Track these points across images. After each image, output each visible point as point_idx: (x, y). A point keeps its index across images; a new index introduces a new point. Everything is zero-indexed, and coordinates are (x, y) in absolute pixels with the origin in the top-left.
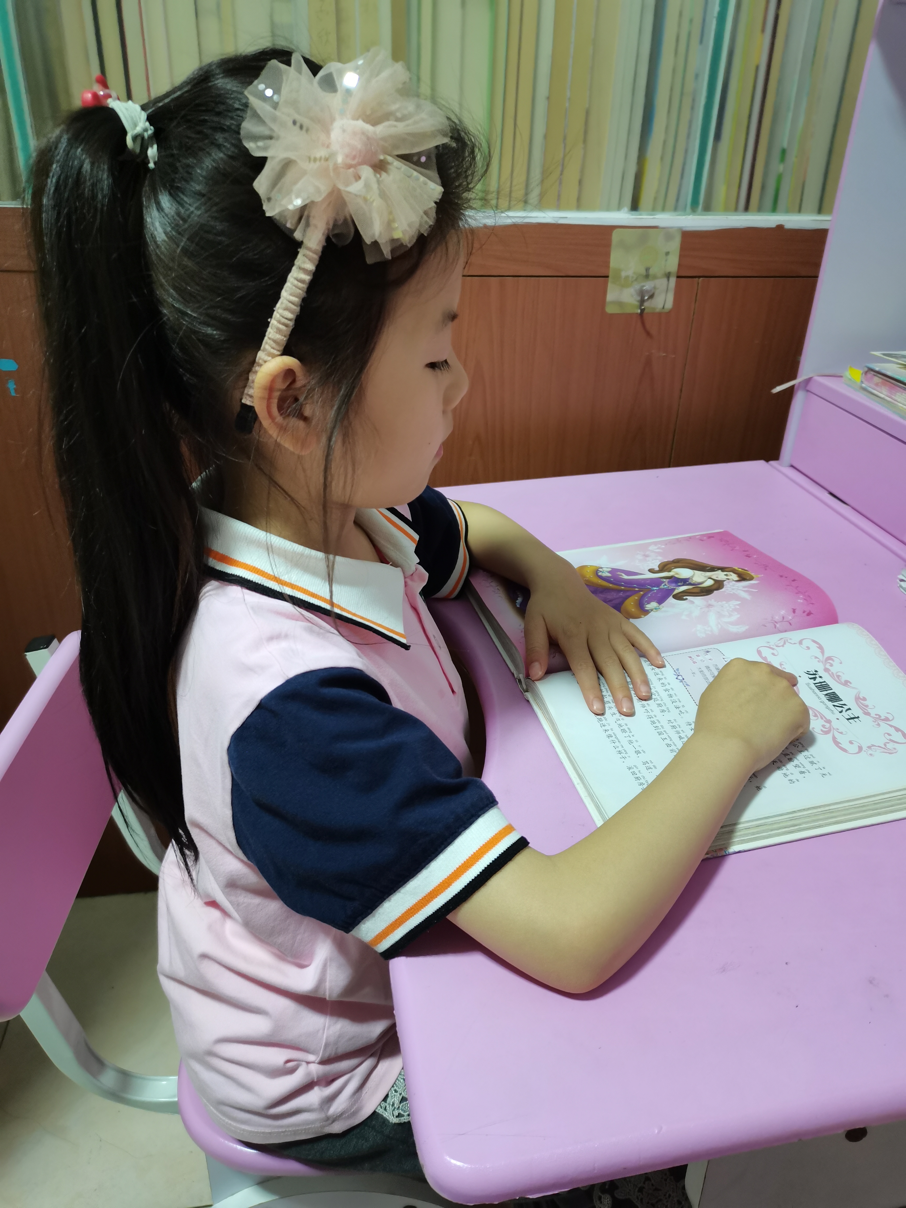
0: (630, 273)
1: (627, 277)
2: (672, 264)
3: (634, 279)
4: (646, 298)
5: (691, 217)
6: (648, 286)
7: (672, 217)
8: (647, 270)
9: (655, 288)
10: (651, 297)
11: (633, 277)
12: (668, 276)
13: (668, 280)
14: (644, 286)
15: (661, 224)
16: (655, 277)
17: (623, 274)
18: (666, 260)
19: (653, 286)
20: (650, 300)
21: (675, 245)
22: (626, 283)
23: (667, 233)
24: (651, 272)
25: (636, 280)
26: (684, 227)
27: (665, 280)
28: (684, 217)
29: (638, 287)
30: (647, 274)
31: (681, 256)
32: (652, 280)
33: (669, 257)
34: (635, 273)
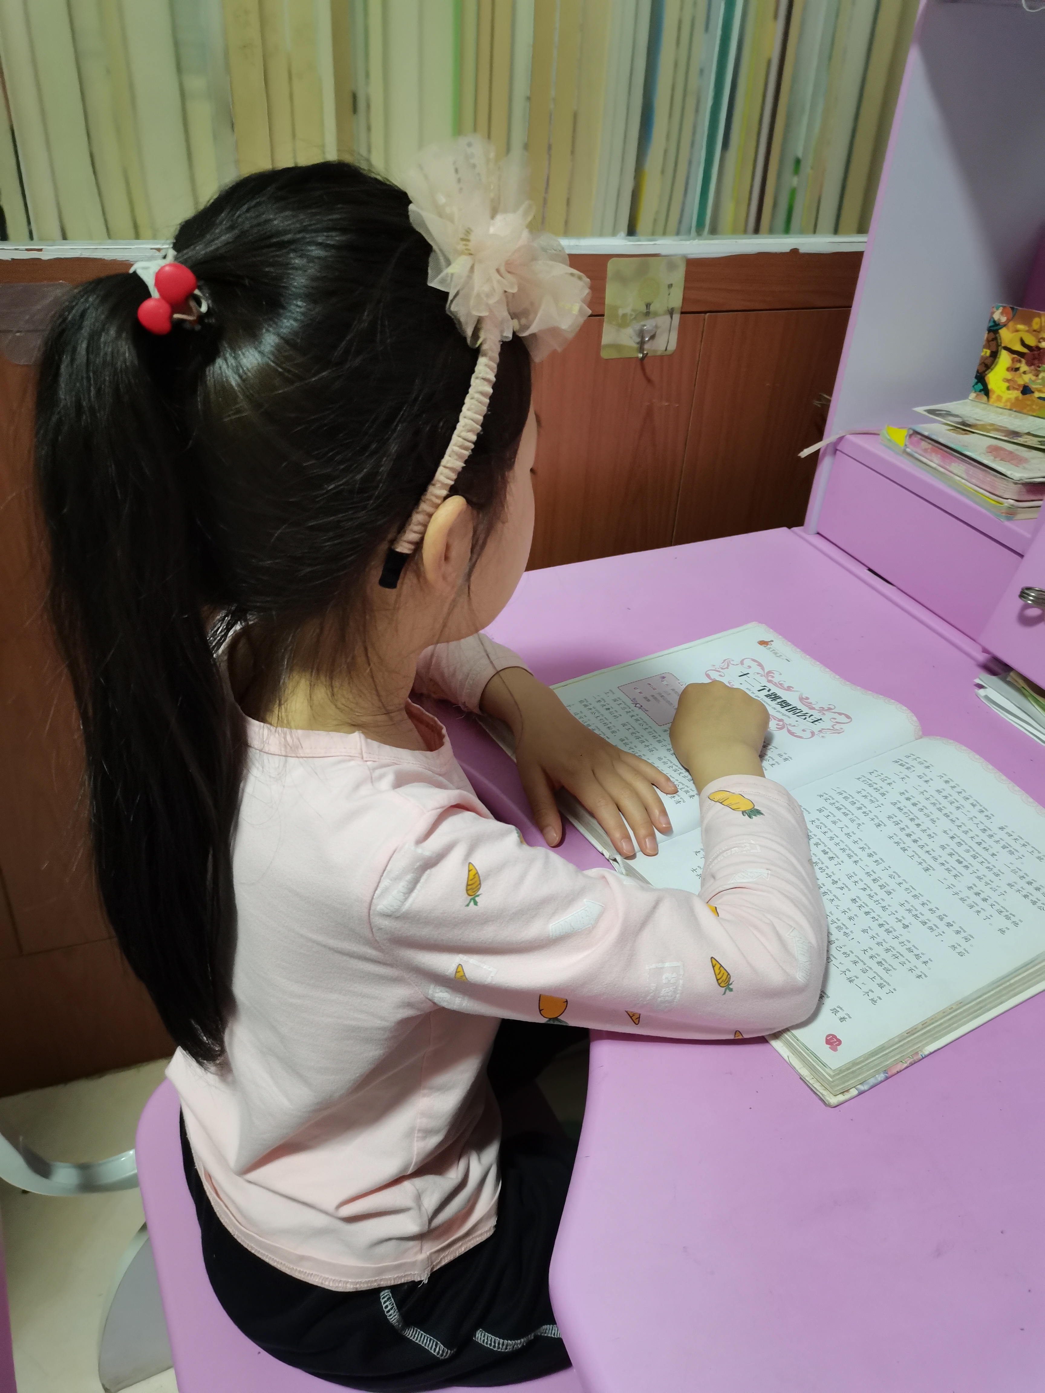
0: (628, 310)
1: (624, 316)
2: (676, 299)
3: (634, 317)
4: (647, 339)
5: (696, 242)
6: (649, 325)
7: (675, 243)
8: (648, 306)
9: (656, 327)
10: (653, 337)
11: (631, 315)
12: (671, 312)
13: (672, 318)
14: (645, 325)
15: (663, 252)
16: (656, 315)
17: (621, 312)
18: (669, 294)
19: (654, 325)
20: (651, 341)
21: (678, 277)
22: (623, 322)
23: (669, 261)
24: (652, 308)
25: (635, 318)
26: (689, 254)
27: (668, 317)
28: (688, 242)
29: (637, 327)
30: (648, 311)
31: (686, 288)
32: (654, 318)
33: (673, 289)
34: (633, 310)
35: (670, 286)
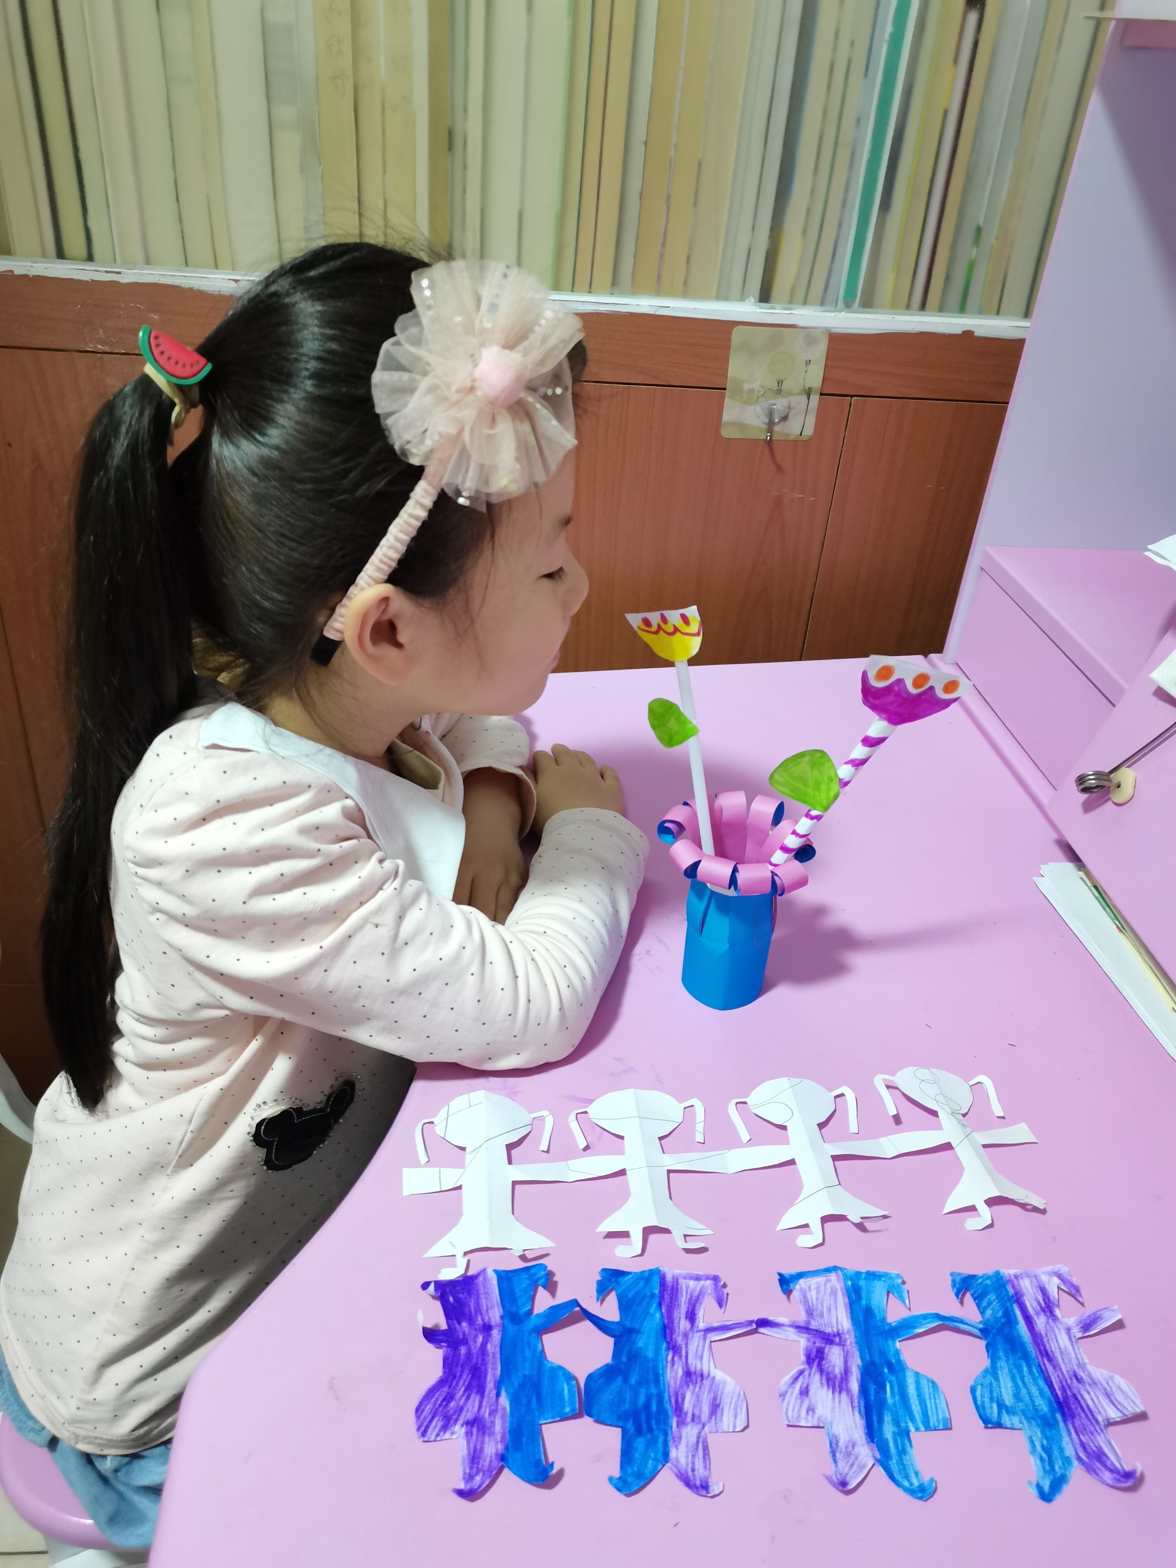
0: (756, 385)
1: (751, 391)
2: (815, 377)
3: (762, 393)
4: (777, 420)
5: (843, 315)
6: (780, 404)
7: (816, 313)
8: (780, 382)
9: (789, 407)
10: (785, 418)
11: (759, 392)
12: (808, 392)
13: (809, 399)
14: (775, 405)
15: (801, 323)
16: (790, 393)
17: (746, 387)
18: (807, 371)
19: (787, 404)
20: (782, 424)
21: (819, 352)
22: (749, 399)
23: (808, 334)
24: (785, 386)
25: (763, 396)
26: (833, 328)
27: (805, 397)
28: (833, 314)
29: (766, 405)
30: (779, 388)
31: (827, 366)
32: (786, 397)
33: (811, 367)
34: (761, 386)
35: (808, 362)
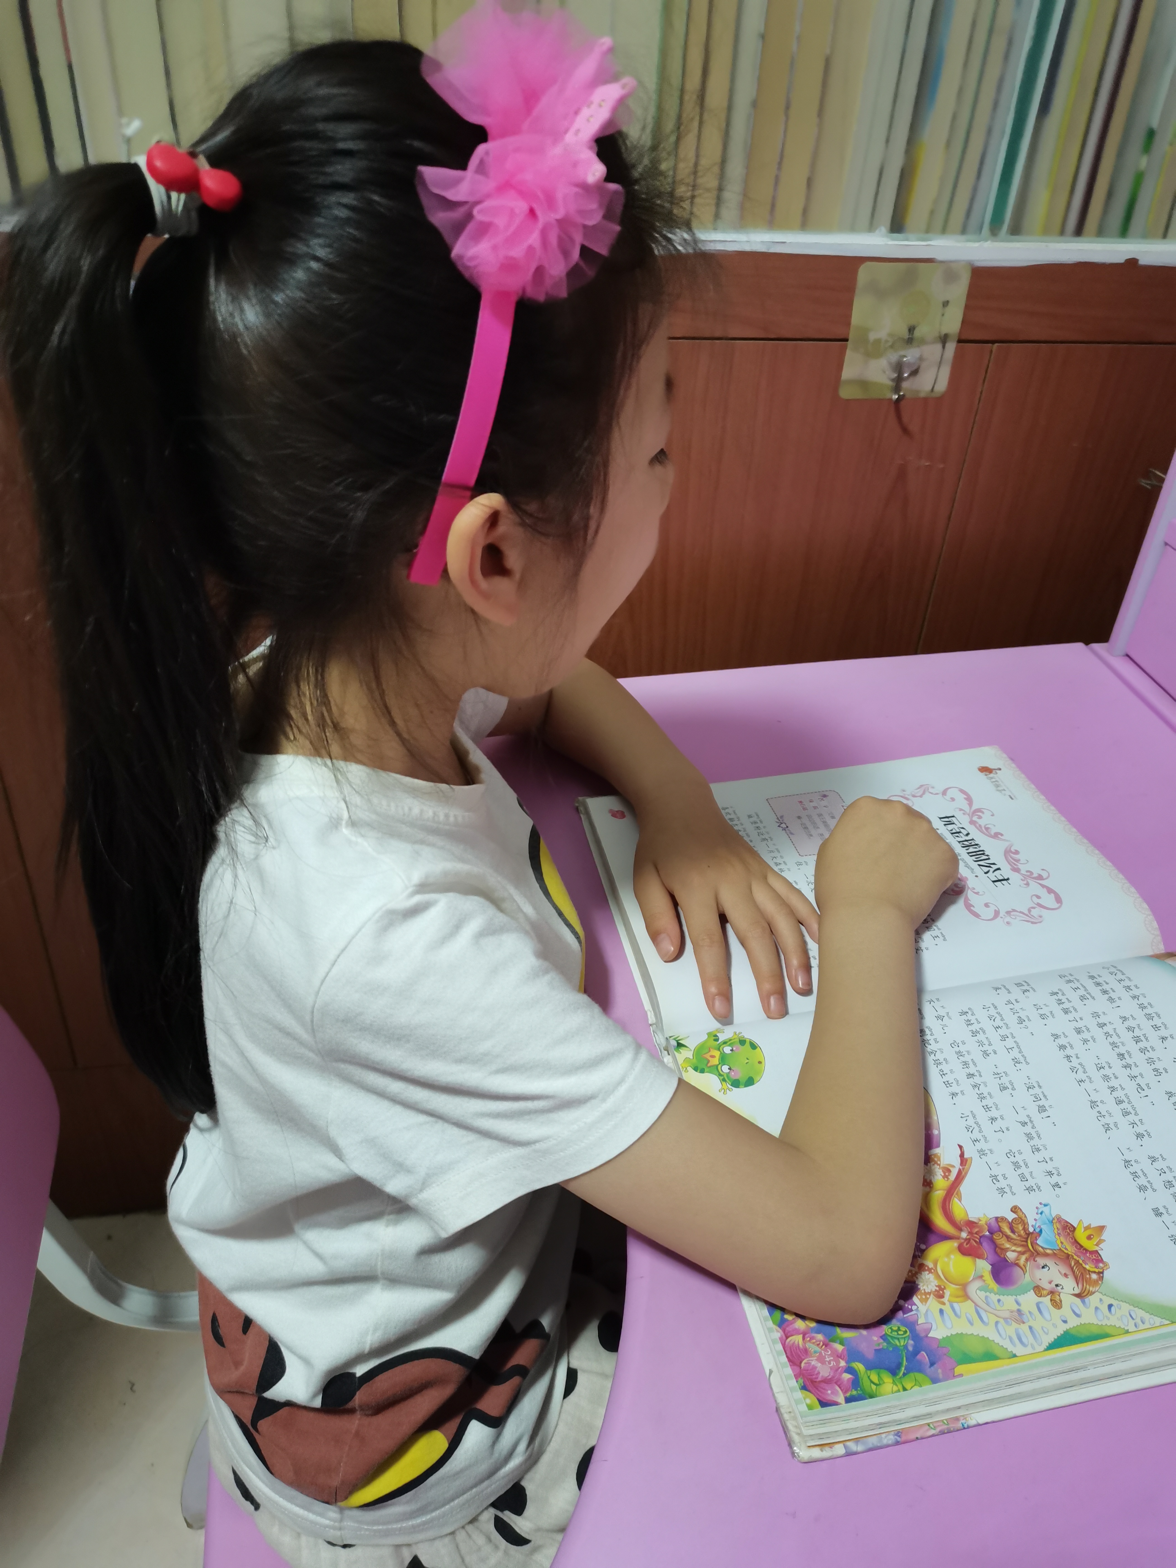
0: (883, 334)
1: (878, 342)
2: (952, 323)
3: (890, 344)
4: (906, 375)
5: (988, 244)
6: (910, 355)
7: (957, 244)
8: (911, 330)
9: (921, 359)
10: (915, 373)
11: (887, 341)
12: (944, 340)
13: (944, 347)
14: (904, 356)
15: (940, 257)
16: (923, 342)
17: (872, 336)
18: (943, 315)
19: (918, 355)
20: (912, 378)
21: (959, 292)
22: (874, 351)
23: (948, 270)
24: (917, 333)
25: (892, 347)
26: (978, 261)
27: (939, 346)
28: (976, 244)
29: (894, 357)
30: (910, 336)
31: (968, 308)
32: (918, 346)
33: (949, 310)
34: (890, 335)
35: (946, 304)
